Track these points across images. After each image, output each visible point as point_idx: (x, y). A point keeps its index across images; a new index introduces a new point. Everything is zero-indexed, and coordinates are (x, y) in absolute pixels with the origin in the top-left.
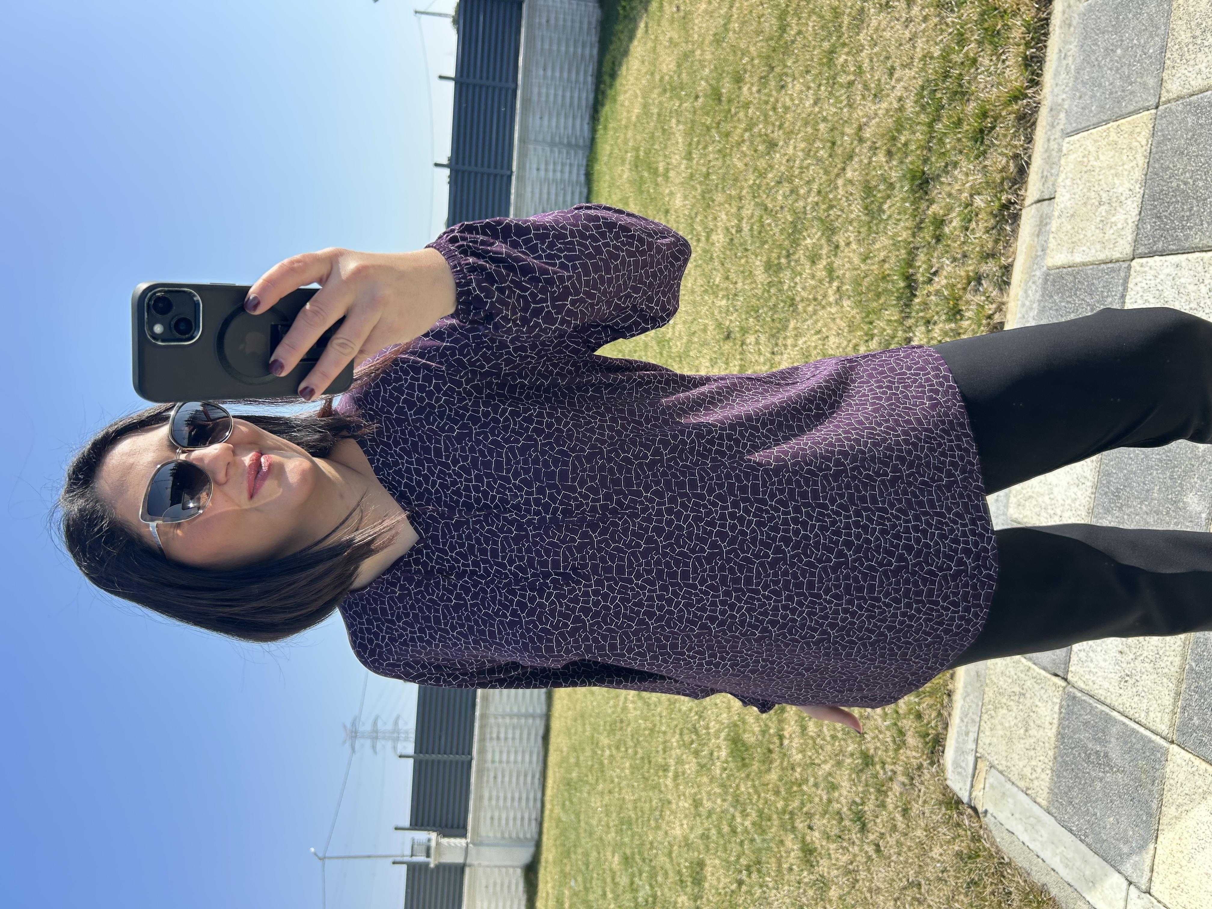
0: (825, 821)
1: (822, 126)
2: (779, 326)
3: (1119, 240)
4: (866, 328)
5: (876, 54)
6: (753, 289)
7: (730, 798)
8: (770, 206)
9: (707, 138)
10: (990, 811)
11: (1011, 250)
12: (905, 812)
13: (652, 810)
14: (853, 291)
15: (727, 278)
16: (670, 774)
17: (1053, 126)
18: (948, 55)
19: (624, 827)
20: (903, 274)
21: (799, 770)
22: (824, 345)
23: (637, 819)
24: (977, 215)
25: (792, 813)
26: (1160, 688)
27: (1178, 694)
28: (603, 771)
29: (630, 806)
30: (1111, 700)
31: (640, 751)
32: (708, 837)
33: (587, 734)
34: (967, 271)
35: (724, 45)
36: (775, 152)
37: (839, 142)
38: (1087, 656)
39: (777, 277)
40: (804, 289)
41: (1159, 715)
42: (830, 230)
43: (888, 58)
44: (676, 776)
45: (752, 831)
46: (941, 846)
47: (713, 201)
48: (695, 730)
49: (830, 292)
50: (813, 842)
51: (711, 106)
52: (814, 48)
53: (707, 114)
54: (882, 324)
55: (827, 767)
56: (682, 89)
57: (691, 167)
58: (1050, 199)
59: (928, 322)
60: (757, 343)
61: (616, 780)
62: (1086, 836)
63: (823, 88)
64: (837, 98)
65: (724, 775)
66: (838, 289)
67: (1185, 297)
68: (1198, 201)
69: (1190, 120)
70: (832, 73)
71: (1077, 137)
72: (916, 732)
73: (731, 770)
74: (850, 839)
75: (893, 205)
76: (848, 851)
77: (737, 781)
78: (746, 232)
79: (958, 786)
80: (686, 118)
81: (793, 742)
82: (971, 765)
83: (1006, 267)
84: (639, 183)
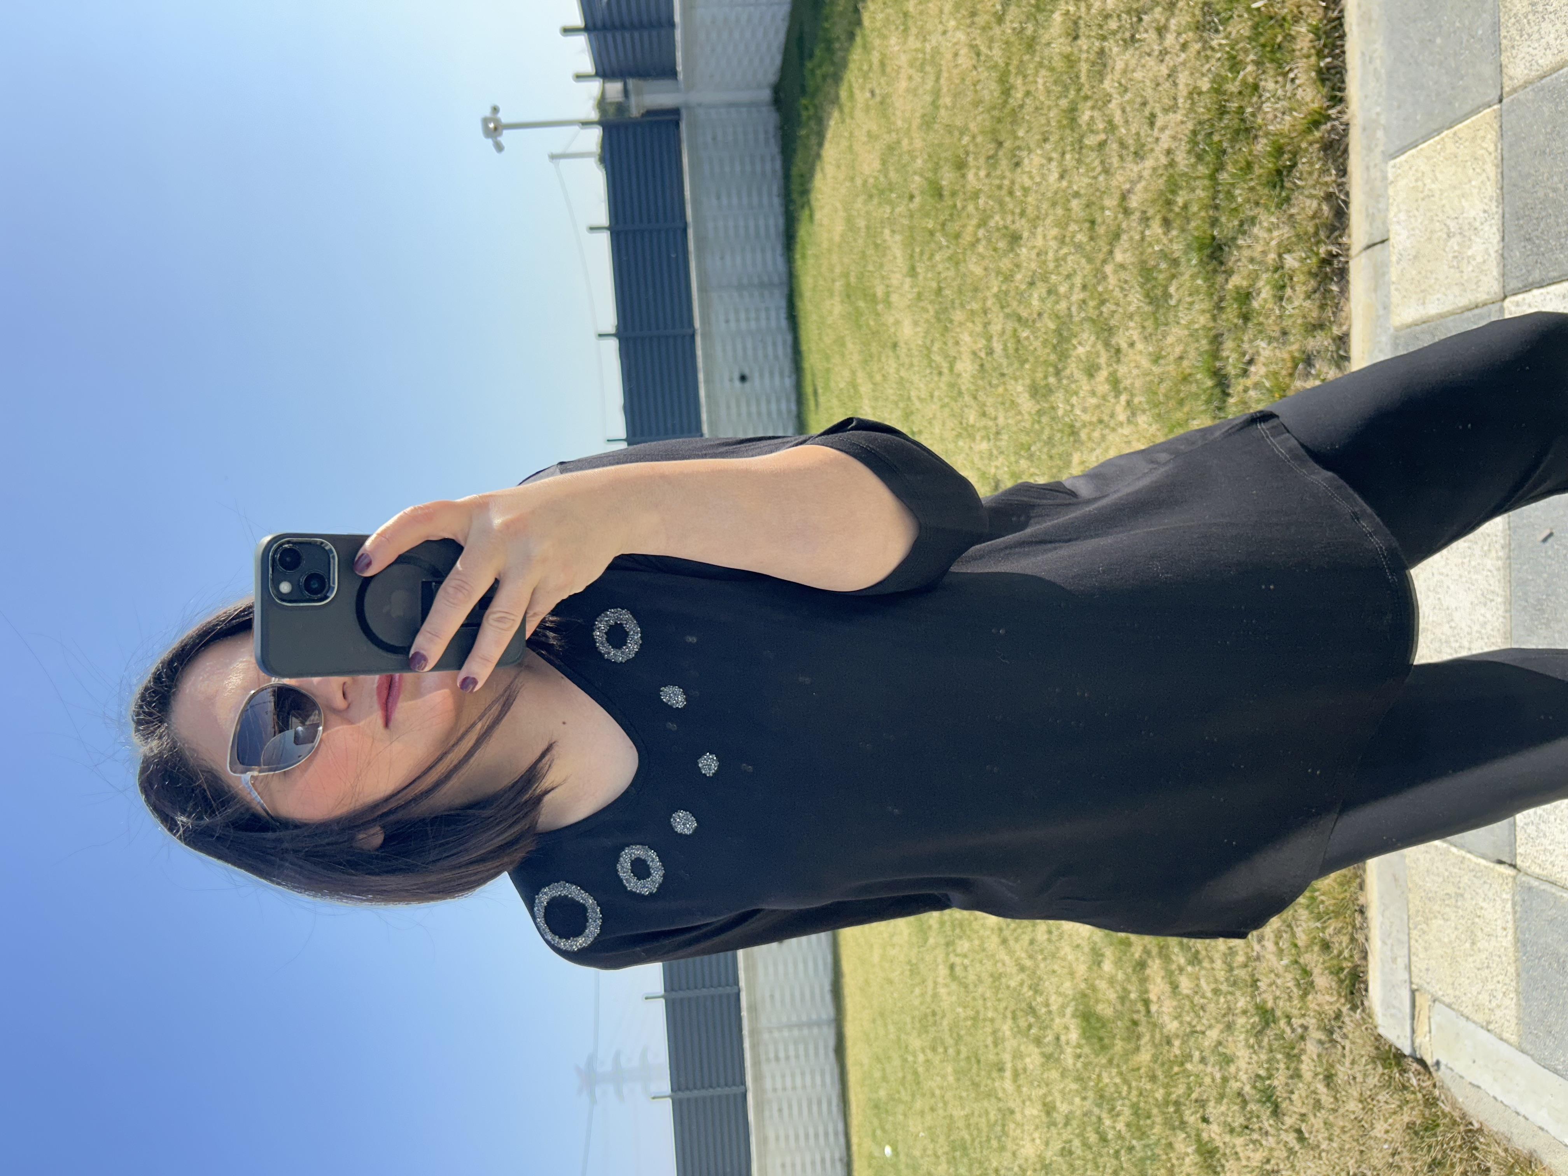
0: (1223, 1108)
1: (1075, 204)
2: (1060, 463)
3: (1482, 277)
5: (1128, 102)
6: (1020, 422)
7: (1091, 1094)
8: (1024, 314)
9: (933, 245)
10: (1443, 1062)
11: (1343, 314)
12: (1329, 1079)
13: (991, 1126)
14: (1148, 402)
15: (984, 414)
16: (1008, 1074)
17: (1370, 149)
18: (1221, 86)
19: (958, 1154)
20: (1209, 370)
21: (1177, 1043)
23: (973, 1140)
24: (1291, 279)
25: (1177, 1103)
28: (918, 1083)
29: (961, 1124)
31: (963, 1049)
32: (1071, 1153)
33: (892, 1036)
34: (1290, 352)
35: (936, 126)
36: (1020, 246)
37: (1099, 220)
38: (1538, 829)
39: (1047, 401)
40: (1085, 410)
42: (1105, 332)
43: (1144, 104)
44: (1016, 1076)
45: (1128, 1136)
46: (1386, 1121)
47: (951, 321)
48: (1032, 1010)
49: (1119, 409)
50: (1212, 1140)
51: (931, 205)
52: (1049, 109)
53: (927, 215)
55: (1213, 1034)
56: (891, 191)
57: (917, 285)
58: (1383, 242)
61: (938, 1092)
63: (1068, 156)
64: (1087, 165)
65: (1079, 1065)
66: (1128, 403)
69: (1547, 109)
70: (1076, 135)
71: (1403, 158)
72: (1326, 968)
73: (1087, 1056)
74: (1261, 1129)
75: (1181, 286)
76: (1261, 1145)
77: (1097, 1070)
78: (999, 352)
79: (1395, 1033)
80: (902, 225)
81: (1165, 1008)
82: (1407, 1003)
83: (1341, 338)
84: (855, 317)
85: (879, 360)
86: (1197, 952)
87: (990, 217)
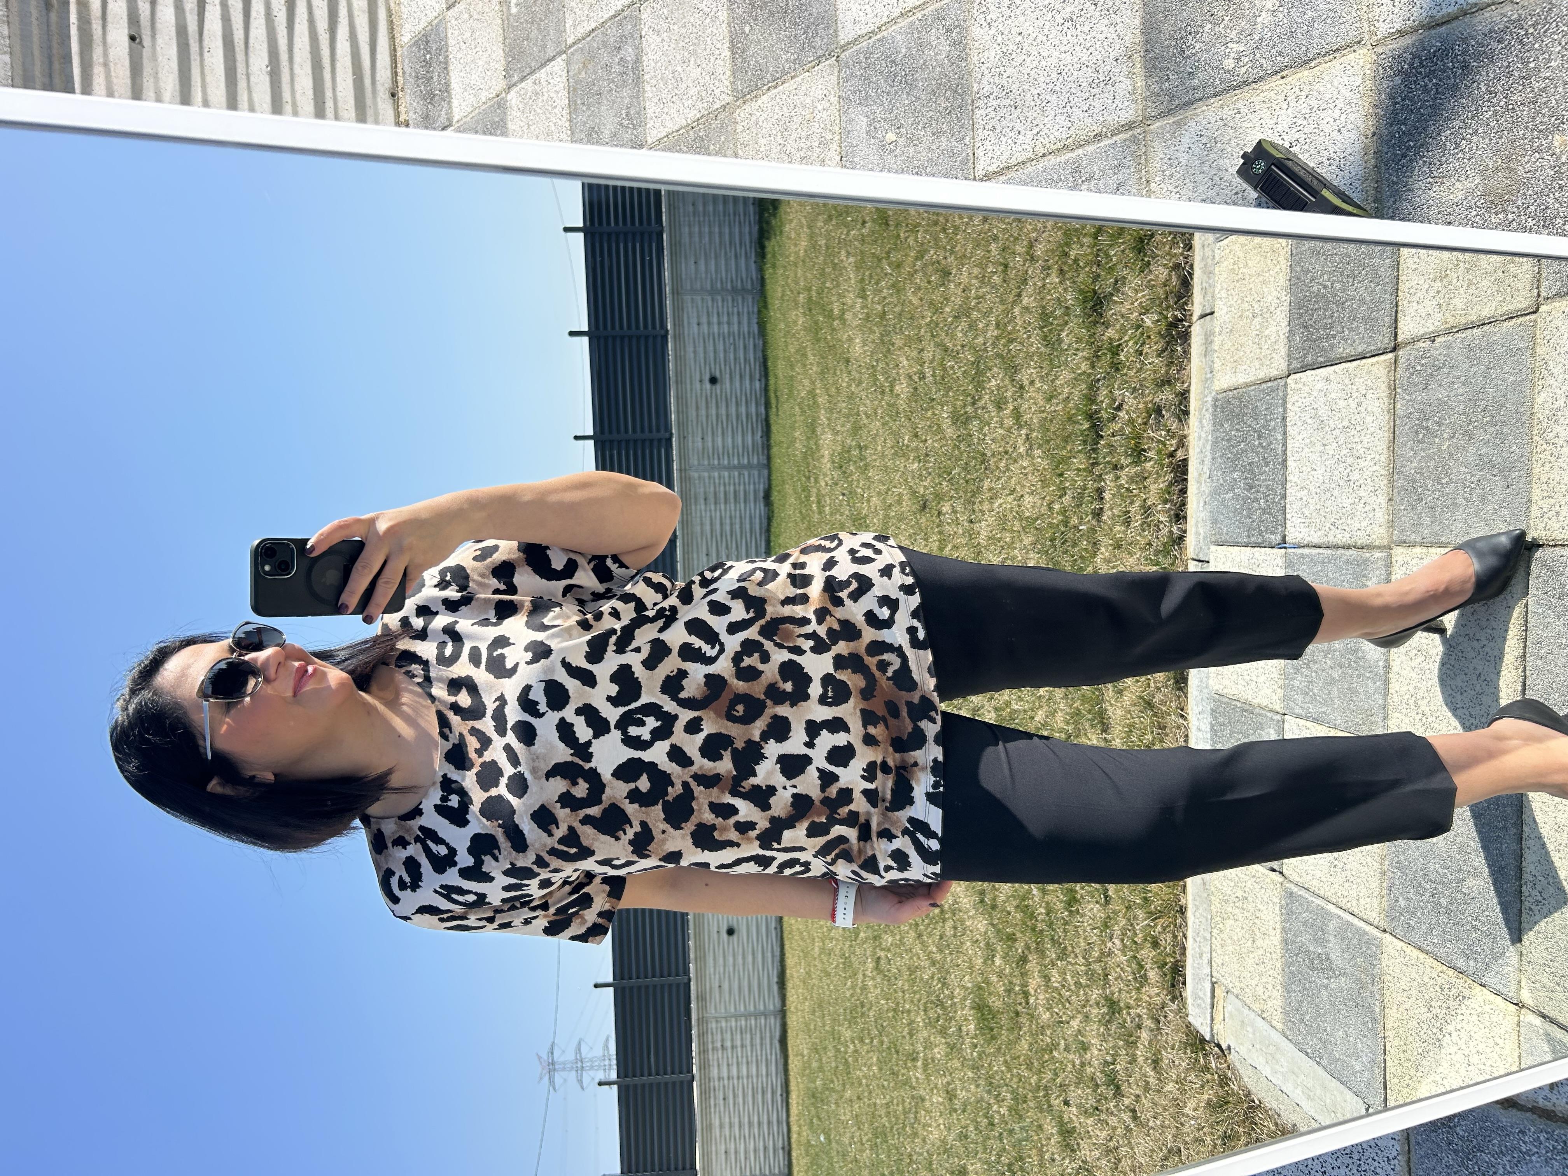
0: (1080, 1092)
2: (974, 488)
3: (1274, 355)
4: (1058, 481)
7: (982, 1082)
8: (950, 345)
9: (879, 271)
10: (1233, 1046)
11: (1185, 373)
12: (1156, 1063)
13: (905, 1113)
14: (1042, 438)
15: (916, 436)
16: (919, 1063)
19: (878, 1140)
20: (1085, 412)
21: (1048, 1032)
22: (1019, 506)
24: (1149, 337)
25: (1046, 1088)
26: (1366, 869)
27: (1383, 874)
28: (849, 1073)
29: (883, 1112)
30: (1325, 890)
31: (886, 1040)
32: (966, 1137)
33: (827, 1028)
34: (1146, 403)
36: (949, 281)
37: (1011, 265)
39: (965, 429)
40: (993, 440)
41: (1369, 900)
42: (1012, 369)
44: (925, 1066)
45: (1009, 1119)
46: (1194, 1099)
47: (893, 344)
48: (940, 1003)
49: (1020, 442)
50: (1070, 1121)
51: (877, 232)
54: (1072, 475)
55: (1075, 1024)
56: (848, 215)
57: (866, 306)
58: (1212, 313)
59: (1116, 467)
60: (955, 512)
61: (864, 1081)
62: (1321, 1058)
65: (975, 1054)
66: (1027, 435)
67: (1338, 415)
68: (1337, 306)
71: (1228, 242)
72: (1156, 963)
73: (981, 1046)
74: (1107, 1109)
75: (1071, 332)
76: (1108, 1124)
77: (989, 1058)
78: (929, 379)
79: (1200, 1021)
80: (856, 248)
81: (1039, 999)
82: (1209, 994)
83: (1183, 394)
84: (814, 330)
85: (835, 373)
86: (1065, 948)
87: (926, 251)
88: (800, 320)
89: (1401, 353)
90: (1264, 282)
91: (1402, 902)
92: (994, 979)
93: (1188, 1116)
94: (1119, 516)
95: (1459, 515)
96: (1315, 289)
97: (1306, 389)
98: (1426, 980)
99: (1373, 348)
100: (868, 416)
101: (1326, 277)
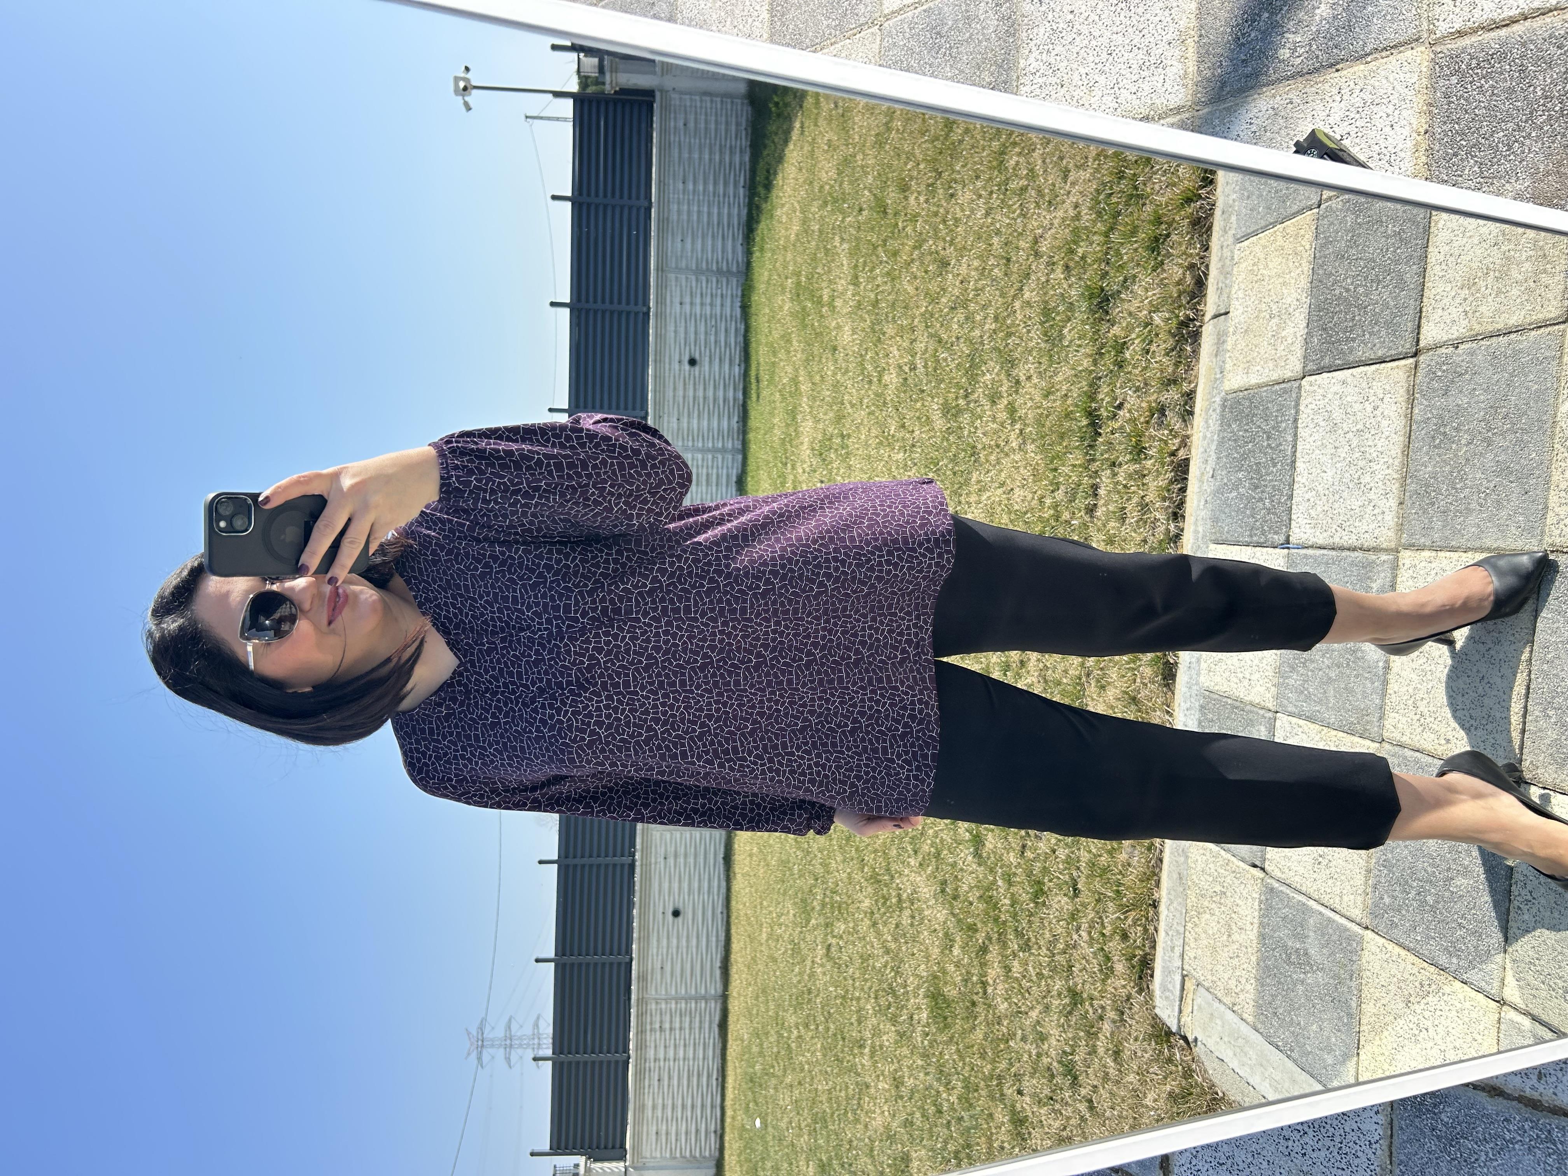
0: (1034, 1082)
1: (995, 240)
2: (962, 480)
3: (1289, 356)
4: (1051, 476)
6: (931, 437)
7: (932, 1070)
8: (945, 336)
9: (874, 258)
10: (1199, 1039)
11: (1193, 373)
12: (1117, 1054)
13: (848, 1098)
14: (1037, 433)
15: (903, 426)
16: (867, 1050)
17: (1225, 232)
19: (818, 1126)
20: (1086, 410)
21: (1005, 1022)
22: (1009, 499)
23: (833, 1114)
24: (1157, 335)
25: (999, 1077)
26: (1351, 866)
27: (1369, 871)
28: (791, 1058)
29: (824, 1098)
30: (1308, 887)
31: (832, 1026)
32: (912, 1124)
33: (770, 1013)
34: (1149, 402)
35: (888, 147)
36: (947, 272)
37: (1014, 259)
39: (956, 422)
40: (985, 434)
41: (1352, 897)
42: (1009, 363)
43: (1061, 158)
44: (873, 1053)
45: (958, 1107)
46: (1155, 1090)
47: (884, 334)
48: (892, 991)
49: (1013, 436)
50: (1023, 1110)
51: (875, 220)
52: (983, 150)
53: (873, 230)
54: (1066, 470)
55: (1034, 1015)
56: (844, 202)
57: (858, 294)
58: (1227, 313)
59: (1113, 464)
61: (806, 1067)
62: (1292, 1051)
63: (995, 196)
64: (1010, 206)
65: (926, 1042)
66: (1021, 431)
67: (1352, 418)
68: (1359, 310)
69: (1350, 220)
70: (1003, 178)
71: (1246, 243)
72: (1124, 955)
73: (933, 1035)
74: (1063, 1099)
75: (1073, 329)
76: (1061, 1114)
77: (941, 1046)
78: (920, 369)
79: (1167, 1014)
80: (851, 235)
81: (998, 990)
82: (1178, 987)
83: (1188, 395)
84: (802, 316)
85: (820, 361)
86: (1029, 939)
87: (925, 241)
88: (786, 305)
89: (1422, 358)
90: (1284, 284)
91: (1387, 900)
92: (951, 968)
93: (1147, 1106)
94: (1114, 512)
95: (1472, 519)
96: (1337, 292)
97: (1321, 391)
98: (1406, 976)
99: (1393, 352)
100: (853, 406)
101: (1349, 281)
